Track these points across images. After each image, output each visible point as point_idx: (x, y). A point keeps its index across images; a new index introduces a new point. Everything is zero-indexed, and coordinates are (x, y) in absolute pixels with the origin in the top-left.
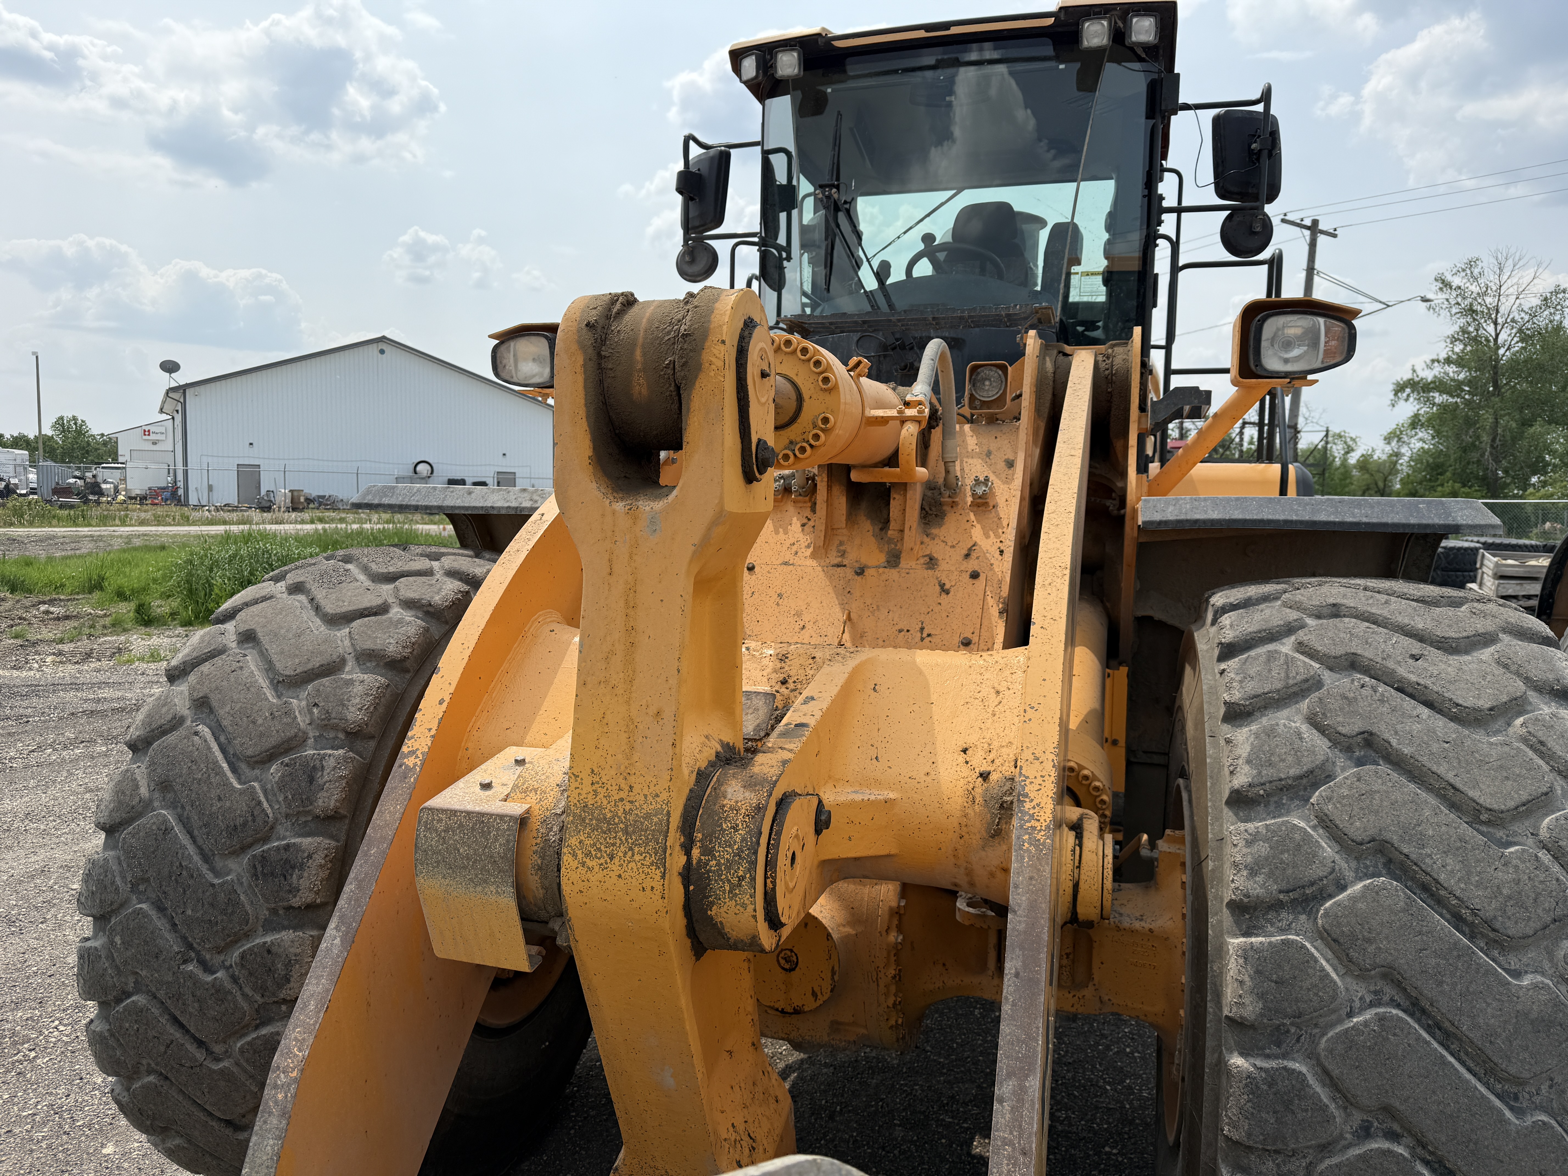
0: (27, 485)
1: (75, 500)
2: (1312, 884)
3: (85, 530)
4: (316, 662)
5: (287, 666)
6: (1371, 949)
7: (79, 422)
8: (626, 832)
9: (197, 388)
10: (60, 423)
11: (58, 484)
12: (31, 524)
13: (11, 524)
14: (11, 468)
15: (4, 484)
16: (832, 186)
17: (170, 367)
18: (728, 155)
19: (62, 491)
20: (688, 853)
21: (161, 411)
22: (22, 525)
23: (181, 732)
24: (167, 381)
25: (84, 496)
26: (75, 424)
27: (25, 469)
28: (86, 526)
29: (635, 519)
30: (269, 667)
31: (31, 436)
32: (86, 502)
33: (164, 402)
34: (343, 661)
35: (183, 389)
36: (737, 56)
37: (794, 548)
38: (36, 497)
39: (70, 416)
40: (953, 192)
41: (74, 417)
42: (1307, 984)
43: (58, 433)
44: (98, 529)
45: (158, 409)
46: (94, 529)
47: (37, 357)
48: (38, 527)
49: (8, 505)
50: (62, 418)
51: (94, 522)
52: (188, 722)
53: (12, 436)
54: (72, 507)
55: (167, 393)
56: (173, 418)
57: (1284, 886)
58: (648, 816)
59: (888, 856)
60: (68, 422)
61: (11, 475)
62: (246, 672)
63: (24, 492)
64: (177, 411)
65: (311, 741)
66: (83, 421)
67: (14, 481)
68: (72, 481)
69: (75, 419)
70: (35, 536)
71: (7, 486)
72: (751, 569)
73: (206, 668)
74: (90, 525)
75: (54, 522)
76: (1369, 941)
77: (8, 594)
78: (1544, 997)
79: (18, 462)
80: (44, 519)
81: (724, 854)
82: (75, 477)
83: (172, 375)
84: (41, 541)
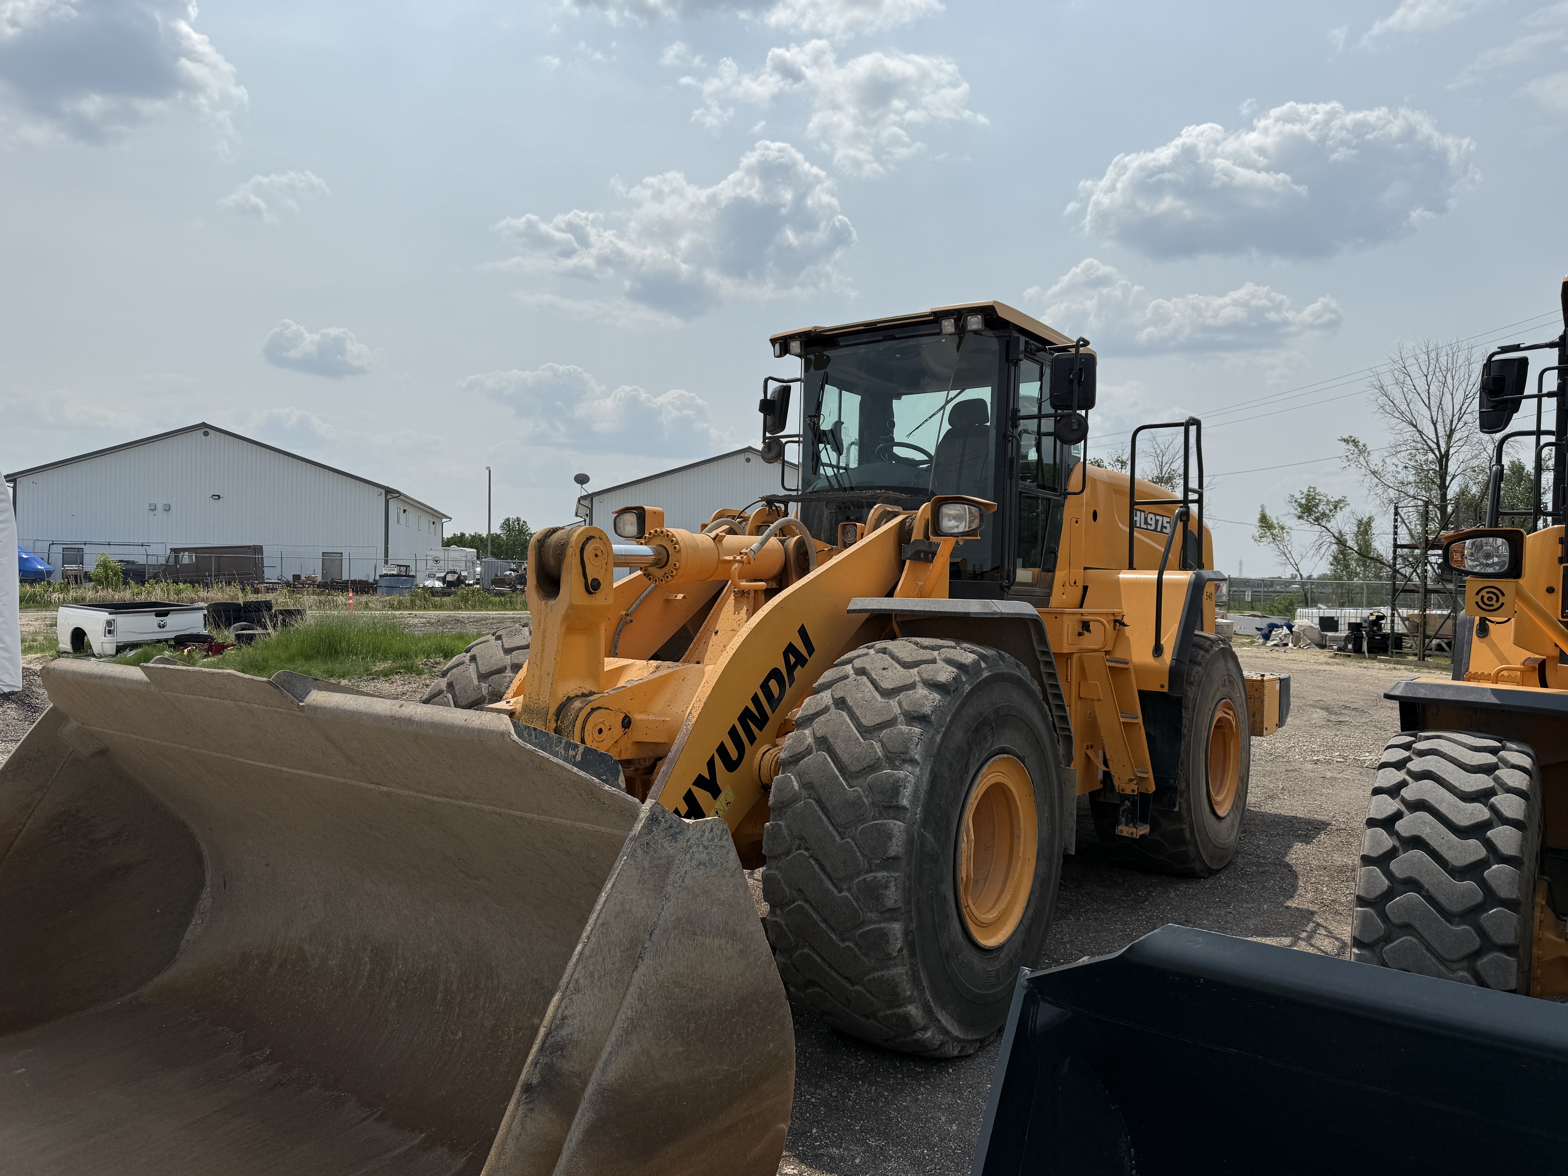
0: (475, 576)
1: (507, 589)
2: (799, 754)
3: (510, 613)
4: (495, 668)
5: (483, 670)
6: (807, 777)
7: (521, 523)
8: (537, 714)
9: (601, 496)
10: (507, 525)
11: (497, 575)
12: (474, 608)
13: (459, 608)
14: (464, 563)
15: (456, 576)
16: (815, 416)
17: (582, 479)
18: (789, 388)
19: (499, 581)
20: (557, 723)
21: (577, 515)
22: (467, 609)
23: (441, 696)
24: (579, 491)
25: (514, 585)
26: (518, 524)
27: (473, 563)
28: (512, 610)
29: (547, 607)
30: (478, 671)
31: (485, 535)
32: (514, 590)
33: (577, 509)
34: (505, 668)
35: (591, 497)
36: (773, 341)
37: (739, 622)
38: (478, 586)
39: (515, 517)
40: (959, 391)
41: (518, 518)
42: (787, 791)
43: (505, 532)
44: (520, 612)
45: (574, 514)
46: (517, 612)
47: (490, 471)
48: (478, 611)
49: (458, 593)
50: (508, 520)
51: (518, 607)
52: (445, 693)
53: (470, 535)
54: (502, 594)
55: (579, 501)
56: (585, 521)
57: (791, 755)
58: (543, 708)
59: (664, 743)
60: (513, 522)
61: (462, 569)
62: (468, 672)
63: (471, 582)
64: (587, 515)
65: (487, 701)
66: (524, 522)
67: (464, 573)
68: (508, 573)
69: (518, 520)
70: (473, 618)
71: (459, 578)
72: (716, 633)
73: (454, 670)
74: (515, 609)
75: (490, 606)
76: (808, 774)
77: (442, 660)
78: (856, 794)
79: (469, 557)
80: (484, 604)
81: (566, 723)
82: (511, 570)
83: (583, 486)
84: (477, 621)
